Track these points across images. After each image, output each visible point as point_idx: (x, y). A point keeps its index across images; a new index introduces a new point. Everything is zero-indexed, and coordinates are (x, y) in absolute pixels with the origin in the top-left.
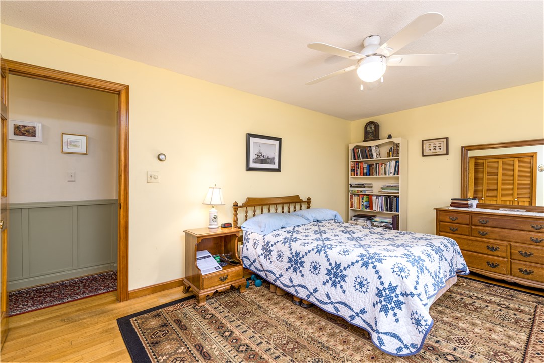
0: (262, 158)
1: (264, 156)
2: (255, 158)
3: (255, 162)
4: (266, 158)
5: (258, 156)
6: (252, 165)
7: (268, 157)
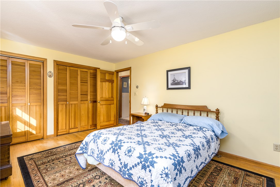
0: (176, 82)
1: (177, 81)
2: (172, 82)
3: (172, 84)
4: (179, 81)
5: (174, 81)
6: (170, 86)
7: (180, 81)
